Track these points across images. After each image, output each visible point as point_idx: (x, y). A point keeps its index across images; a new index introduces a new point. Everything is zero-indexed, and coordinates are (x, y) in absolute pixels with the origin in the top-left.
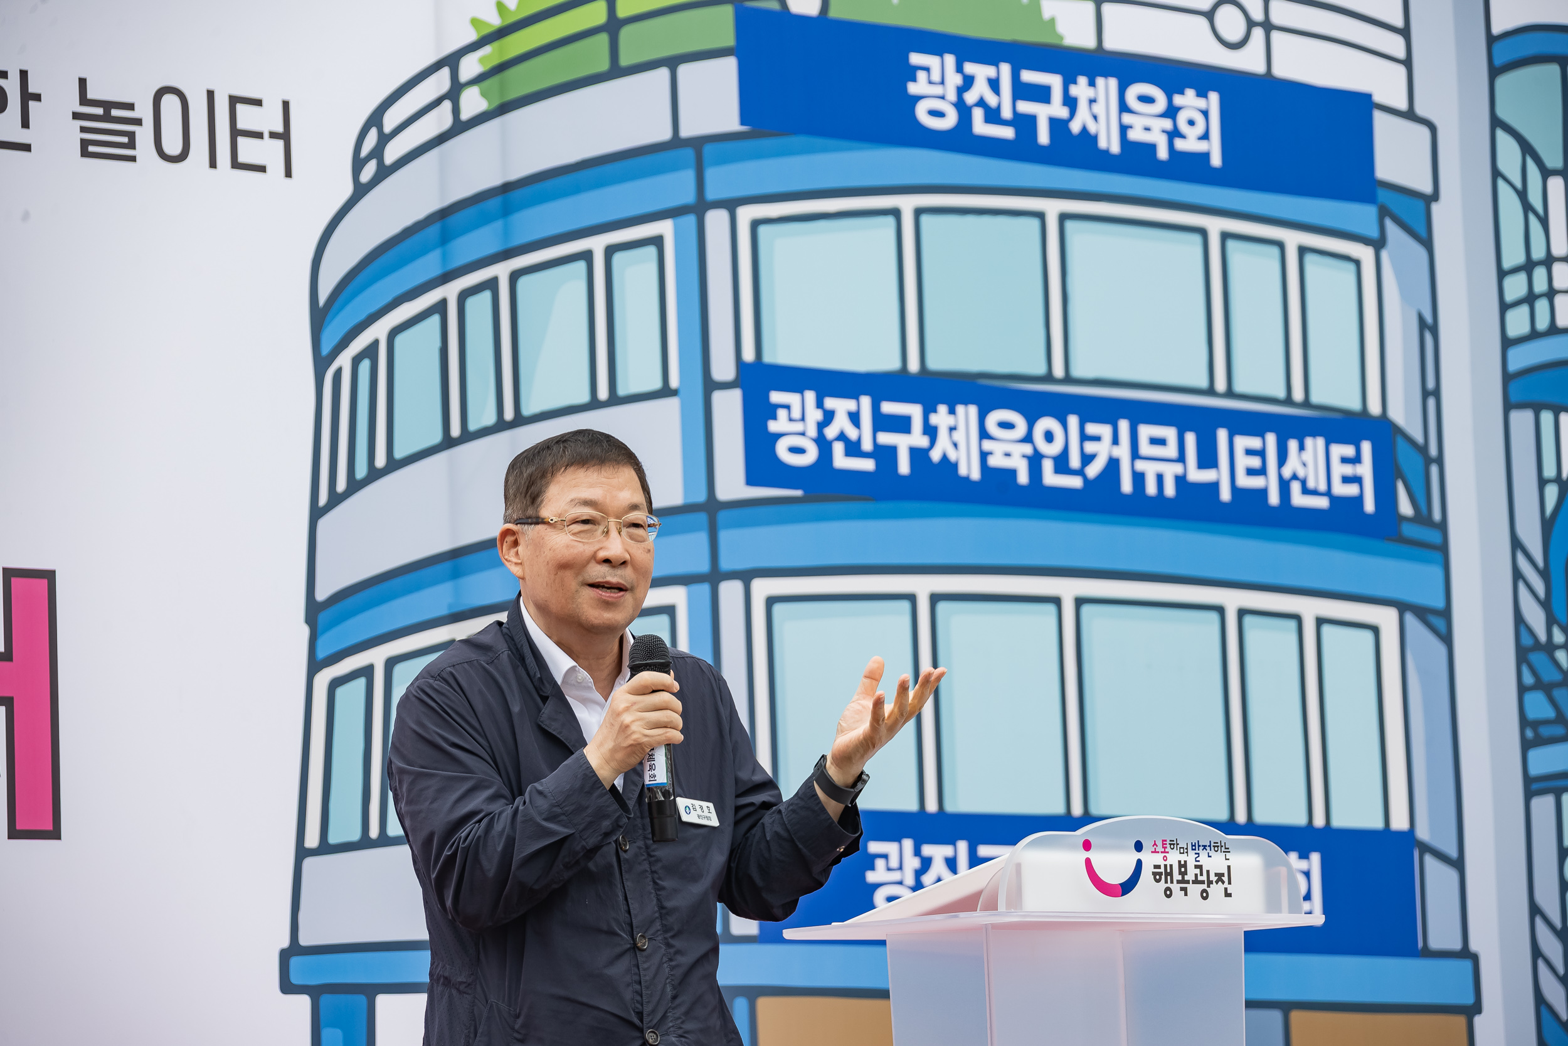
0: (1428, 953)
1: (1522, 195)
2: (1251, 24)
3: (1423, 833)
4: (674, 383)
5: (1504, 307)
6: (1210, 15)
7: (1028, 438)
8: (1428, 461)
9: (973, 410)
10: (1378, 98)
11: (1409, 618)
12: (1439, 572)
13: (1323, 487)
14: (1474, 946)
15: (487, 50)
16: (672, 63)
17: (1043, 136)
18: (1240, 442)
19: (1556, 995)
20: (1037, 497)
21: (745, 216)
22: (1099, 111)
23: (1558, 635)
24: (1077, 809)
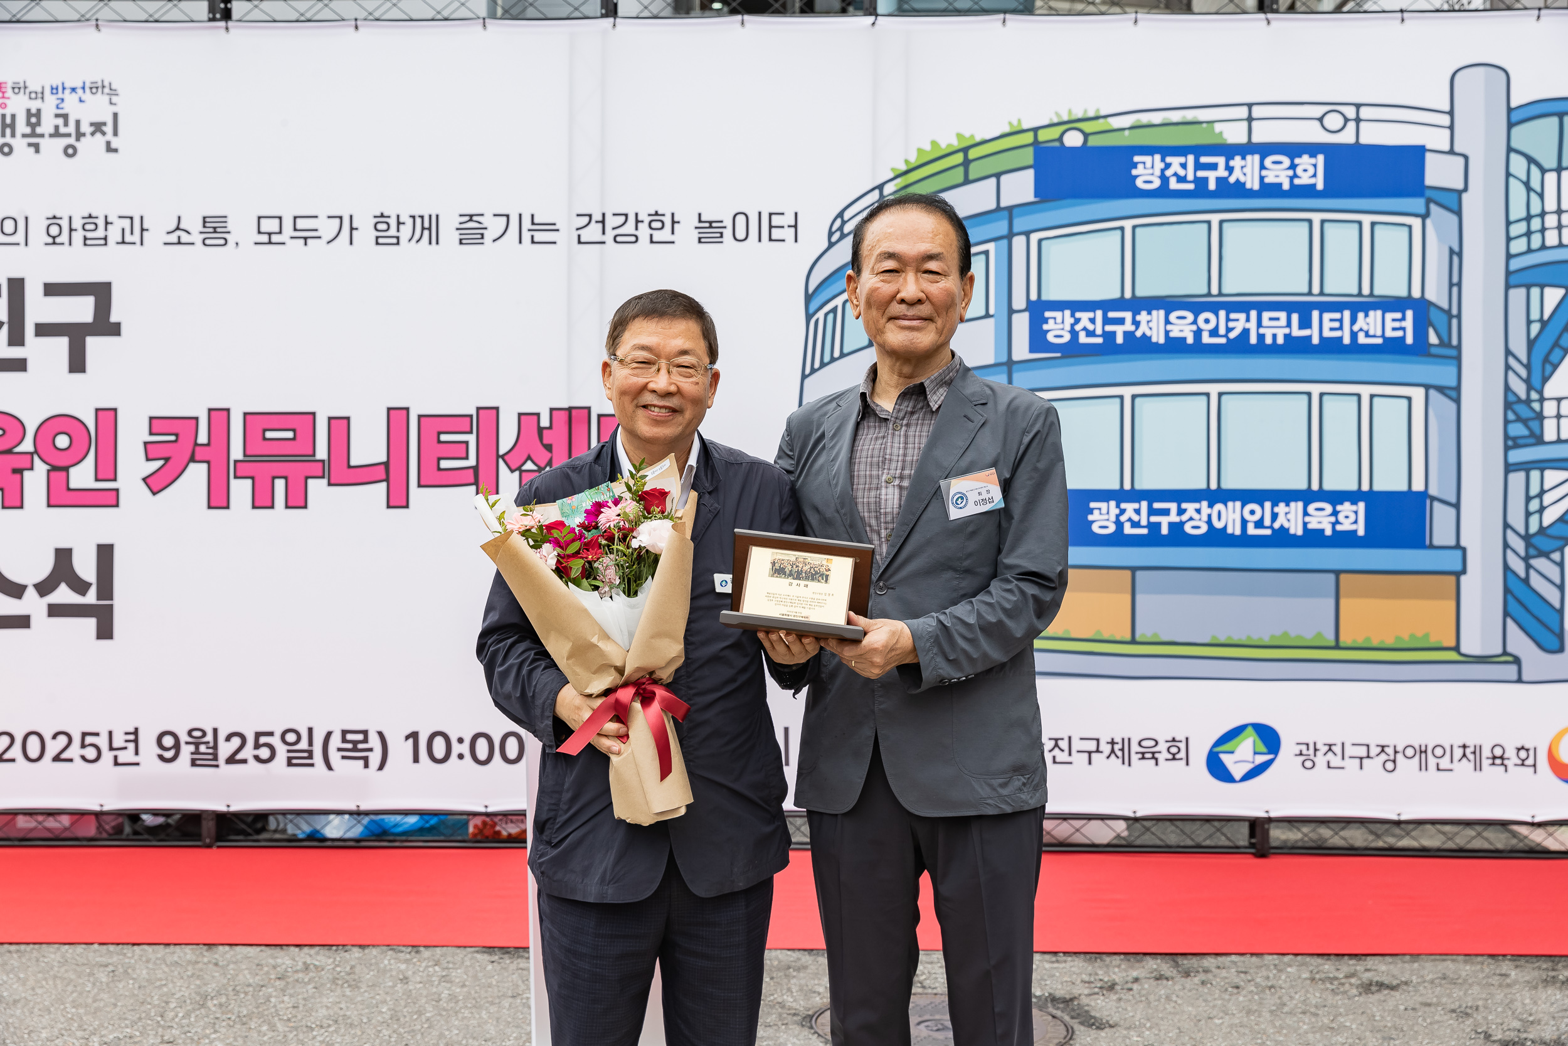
0: (1432, 547)
1: (1527, 184)
2: (1346, 120)
3: (1433, 491)
4: (992, 312)
5: (1509, 239)
6: (1321, 120)
7: (1195, 322)
8: (1450, 317)
9: (1162, 313)
10: (1428, 147)
11: (1432, 392)
12: (1454, 370)
13: (1379, 333)
14: (1463, 543)
15: (899, 180)
16: (998, 176)
17: (1212, 186)
18: (1327, 316)
19: (1518, 566)
20: (1198, 348)
21: (1035, 237)
22: (1247, 171)
23: (1534, 396)
24: (1214, 486)
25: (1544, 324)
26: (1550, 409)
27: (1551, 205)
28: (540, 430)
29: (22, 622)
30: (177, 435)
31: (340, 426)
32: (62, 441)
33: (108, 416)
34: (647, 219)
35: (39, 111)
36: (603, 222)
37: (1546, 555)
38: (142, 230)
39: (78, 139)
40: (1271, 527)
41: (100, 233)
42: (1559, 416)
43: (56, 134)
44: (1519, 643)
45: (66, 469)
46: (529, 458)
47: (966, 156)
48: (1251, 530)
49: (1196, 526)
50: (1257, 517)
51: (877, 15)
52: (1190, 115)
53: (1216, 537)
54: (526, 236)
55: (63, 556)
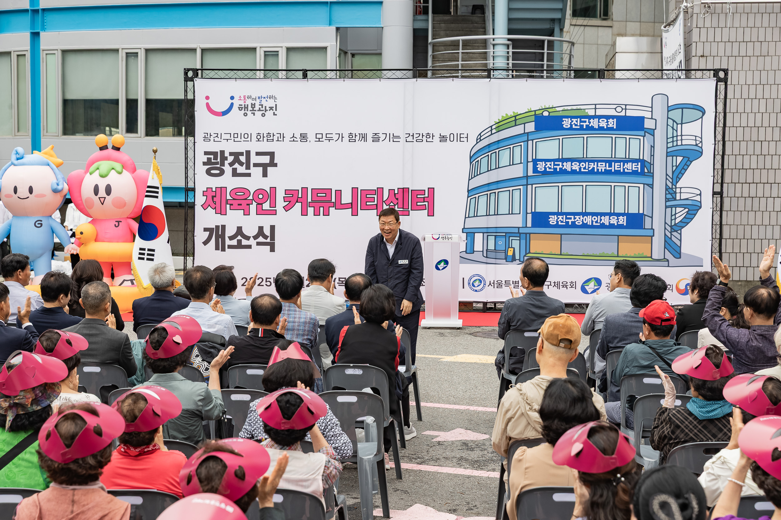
1: (673, 128)
2: (623, 109)
3: (645, 213)
4: (522, 162)
5: (667, 143)
6: (615, 109)
7: (579, 165)
8: (651, 164)
9: (570, 162)
10: (645, 117)
11: (645, 185)
12: (652, 179)
13: (631, 169)
14: (653, 228)
15: (497, 125)
16: (524, 124)
17: (585, 127)
18: (616, 164)
19: (669, 234)
20: (580, 173)
21: (534, 141)
22: (594, 123)
23: (674, 187)
24: (584, 211)
25: (677, 167)
26: (678, 190)
27: (679, 134)
28: (395, 194)
29: (249, 247)
30: (293, 195)
31: (339, 193)
32: (261, 196)
33: (273, 189)
34: (426, 135)
35: (255, 103)
36: (413, 136)
37: (676, 231)
38: (283, 137)
39: (265, 112)
40: (600, 223)
41: (272, 138)
42: (680, 193)
43: (259, 110)
44: (669, 256)
45: (262, 204)
46: (392, 202)
47: (515, 118)
48: (594, 224)
49: (579, 222)
50: (596, 220)
51: (491, 78)
52: (579, 107)
53: (584, 226)
54: (391, 140)
55: (261, 229)
